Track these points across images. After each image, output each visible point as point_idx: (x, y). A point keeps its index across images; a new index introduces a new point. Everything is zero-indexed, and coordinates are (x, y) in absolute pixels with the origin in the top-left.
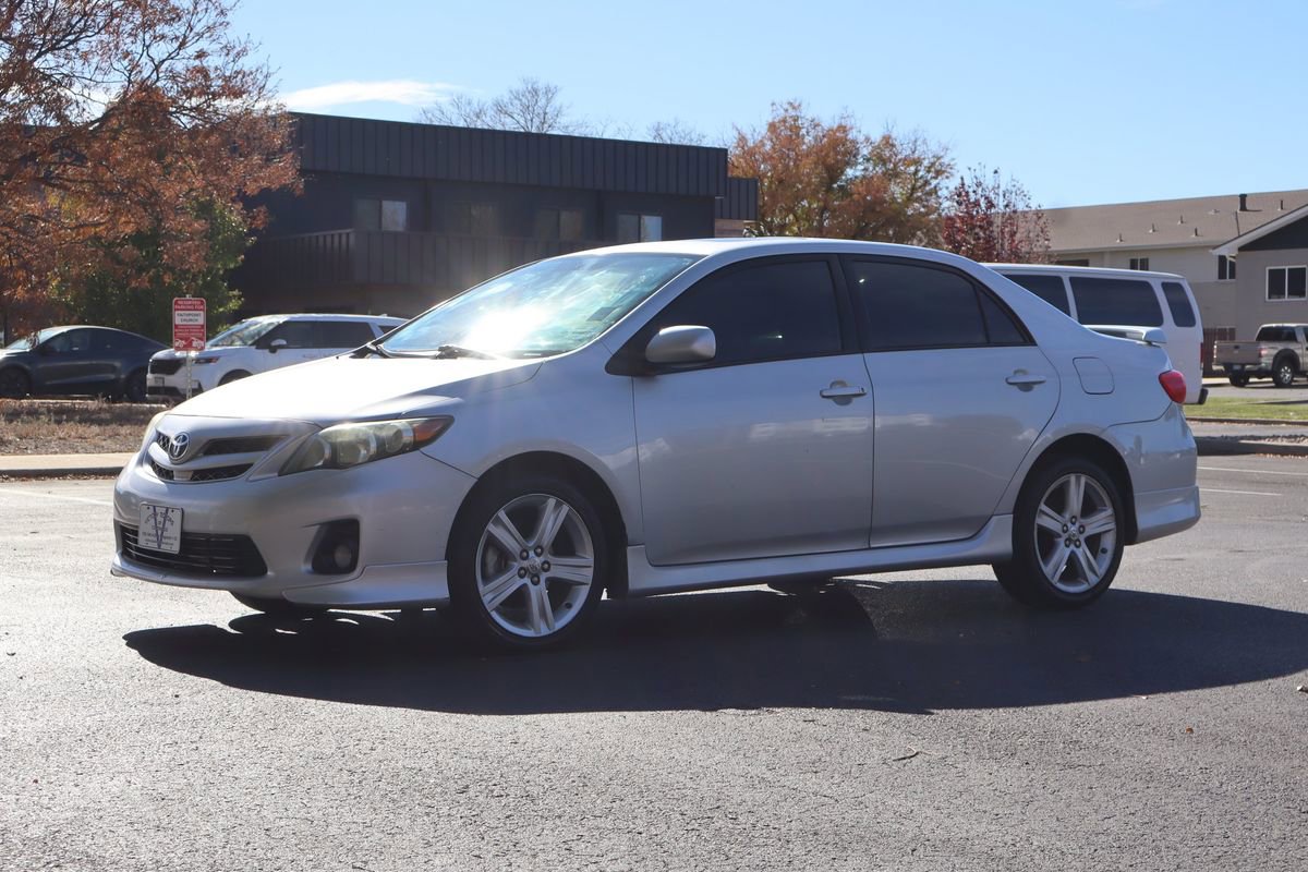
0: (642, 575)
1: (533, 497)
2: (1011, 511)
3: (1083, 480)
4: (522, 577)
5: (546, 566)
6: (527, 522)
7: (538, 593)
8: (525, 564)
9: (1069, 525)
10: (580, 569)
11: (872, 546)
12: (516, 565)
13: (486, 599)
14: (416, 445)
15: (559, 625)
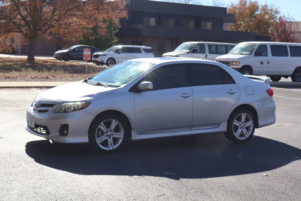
0: (135, 137)
1: (110, 119)
2: (227, 121)
3: (245, 114)
4: (106, 137)
5: (112, 135)
6: (108, 125)
7: (110, 140)
8: (107, 134)
9: (242, 124)
10: (121, 135)
11: (192, 129)
12: (105, 134)
13: (98, 142)
14: (82, 108)
15: (115, 147)
